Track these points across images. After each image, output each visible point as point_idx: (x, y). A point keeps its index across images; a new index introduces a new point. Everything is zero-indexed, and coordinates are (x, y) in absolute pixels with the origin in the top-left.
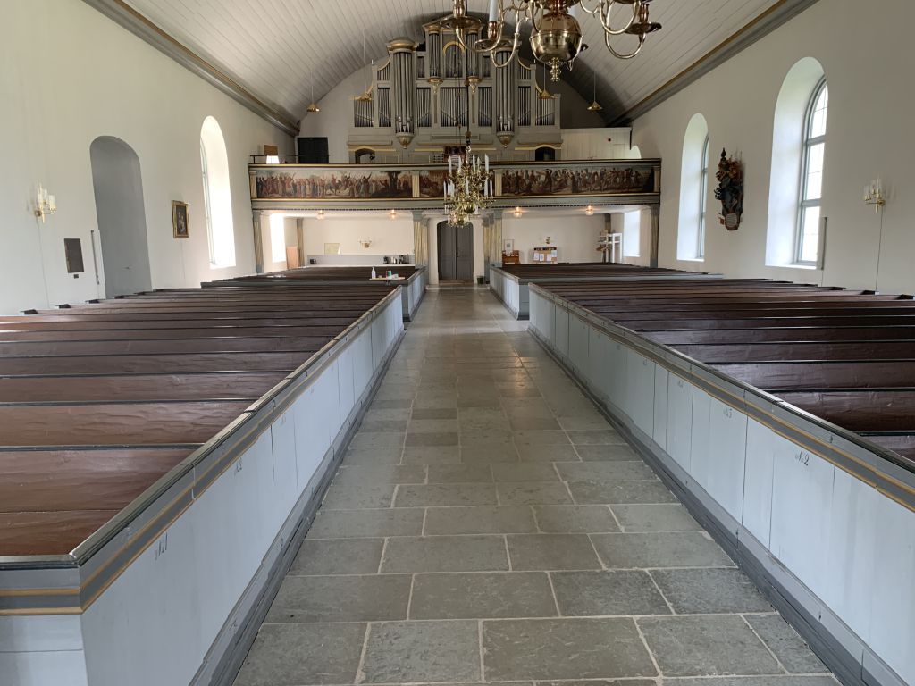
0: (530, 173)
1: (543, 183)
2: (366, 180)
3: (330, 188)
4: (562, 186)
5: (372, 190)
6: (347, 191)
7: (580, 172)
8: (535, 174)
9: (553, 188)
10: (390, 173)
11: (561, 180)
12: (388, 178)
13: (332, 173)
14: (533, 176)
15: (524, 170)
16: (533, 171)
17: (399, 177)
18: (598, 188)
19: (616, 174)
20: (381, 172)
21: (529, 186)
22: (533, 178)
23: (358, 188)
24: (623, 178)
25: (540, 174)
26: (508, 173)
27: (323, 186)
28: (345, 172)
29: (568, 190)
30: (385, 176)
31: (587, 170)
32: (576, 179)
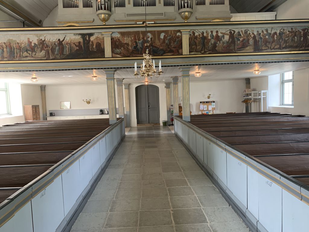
0: (214, 34)
1: (227, 42)
2: (60, 43)
3: (27, 51)
4: (244, 45)
5: (67, 51)
6: (43, 53)
7: (260, 32)
8: (220, 34)
9: (236, 47)
10: (83, 35)
11: (244, 39)
12: (81, 40)
13: (28, 36)
14: (217, 36)
15: (209, 31)
16: (217, 32)
17: (92, 38)
18: (278, 46)
19: (294, 33)
20: (75, 34)
21: (215, 45)
22: (218, 38)
23: (53, 50)
24: (301, 37)
25: (224, 34)
26: (194, 33)
27: (20, 48)
28: (41, 35)
29: (250, 49)
30: (78, 38)
31: (267, 30)
32: (257, 38)
